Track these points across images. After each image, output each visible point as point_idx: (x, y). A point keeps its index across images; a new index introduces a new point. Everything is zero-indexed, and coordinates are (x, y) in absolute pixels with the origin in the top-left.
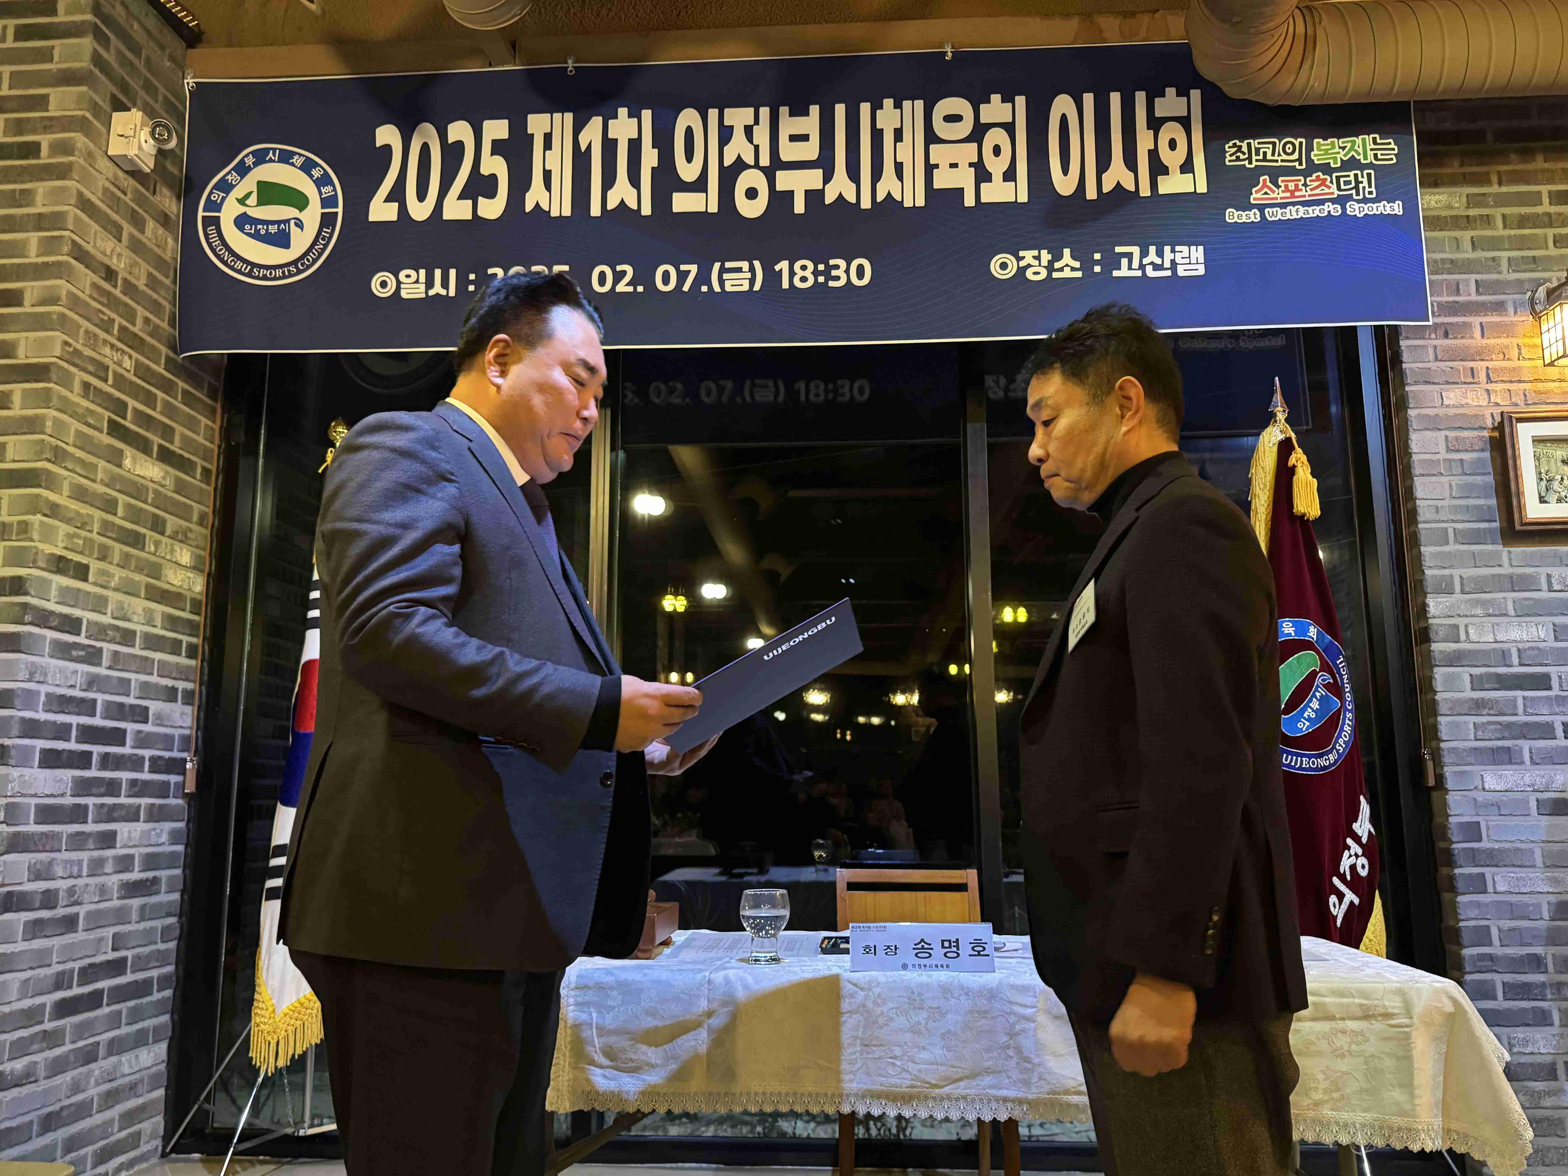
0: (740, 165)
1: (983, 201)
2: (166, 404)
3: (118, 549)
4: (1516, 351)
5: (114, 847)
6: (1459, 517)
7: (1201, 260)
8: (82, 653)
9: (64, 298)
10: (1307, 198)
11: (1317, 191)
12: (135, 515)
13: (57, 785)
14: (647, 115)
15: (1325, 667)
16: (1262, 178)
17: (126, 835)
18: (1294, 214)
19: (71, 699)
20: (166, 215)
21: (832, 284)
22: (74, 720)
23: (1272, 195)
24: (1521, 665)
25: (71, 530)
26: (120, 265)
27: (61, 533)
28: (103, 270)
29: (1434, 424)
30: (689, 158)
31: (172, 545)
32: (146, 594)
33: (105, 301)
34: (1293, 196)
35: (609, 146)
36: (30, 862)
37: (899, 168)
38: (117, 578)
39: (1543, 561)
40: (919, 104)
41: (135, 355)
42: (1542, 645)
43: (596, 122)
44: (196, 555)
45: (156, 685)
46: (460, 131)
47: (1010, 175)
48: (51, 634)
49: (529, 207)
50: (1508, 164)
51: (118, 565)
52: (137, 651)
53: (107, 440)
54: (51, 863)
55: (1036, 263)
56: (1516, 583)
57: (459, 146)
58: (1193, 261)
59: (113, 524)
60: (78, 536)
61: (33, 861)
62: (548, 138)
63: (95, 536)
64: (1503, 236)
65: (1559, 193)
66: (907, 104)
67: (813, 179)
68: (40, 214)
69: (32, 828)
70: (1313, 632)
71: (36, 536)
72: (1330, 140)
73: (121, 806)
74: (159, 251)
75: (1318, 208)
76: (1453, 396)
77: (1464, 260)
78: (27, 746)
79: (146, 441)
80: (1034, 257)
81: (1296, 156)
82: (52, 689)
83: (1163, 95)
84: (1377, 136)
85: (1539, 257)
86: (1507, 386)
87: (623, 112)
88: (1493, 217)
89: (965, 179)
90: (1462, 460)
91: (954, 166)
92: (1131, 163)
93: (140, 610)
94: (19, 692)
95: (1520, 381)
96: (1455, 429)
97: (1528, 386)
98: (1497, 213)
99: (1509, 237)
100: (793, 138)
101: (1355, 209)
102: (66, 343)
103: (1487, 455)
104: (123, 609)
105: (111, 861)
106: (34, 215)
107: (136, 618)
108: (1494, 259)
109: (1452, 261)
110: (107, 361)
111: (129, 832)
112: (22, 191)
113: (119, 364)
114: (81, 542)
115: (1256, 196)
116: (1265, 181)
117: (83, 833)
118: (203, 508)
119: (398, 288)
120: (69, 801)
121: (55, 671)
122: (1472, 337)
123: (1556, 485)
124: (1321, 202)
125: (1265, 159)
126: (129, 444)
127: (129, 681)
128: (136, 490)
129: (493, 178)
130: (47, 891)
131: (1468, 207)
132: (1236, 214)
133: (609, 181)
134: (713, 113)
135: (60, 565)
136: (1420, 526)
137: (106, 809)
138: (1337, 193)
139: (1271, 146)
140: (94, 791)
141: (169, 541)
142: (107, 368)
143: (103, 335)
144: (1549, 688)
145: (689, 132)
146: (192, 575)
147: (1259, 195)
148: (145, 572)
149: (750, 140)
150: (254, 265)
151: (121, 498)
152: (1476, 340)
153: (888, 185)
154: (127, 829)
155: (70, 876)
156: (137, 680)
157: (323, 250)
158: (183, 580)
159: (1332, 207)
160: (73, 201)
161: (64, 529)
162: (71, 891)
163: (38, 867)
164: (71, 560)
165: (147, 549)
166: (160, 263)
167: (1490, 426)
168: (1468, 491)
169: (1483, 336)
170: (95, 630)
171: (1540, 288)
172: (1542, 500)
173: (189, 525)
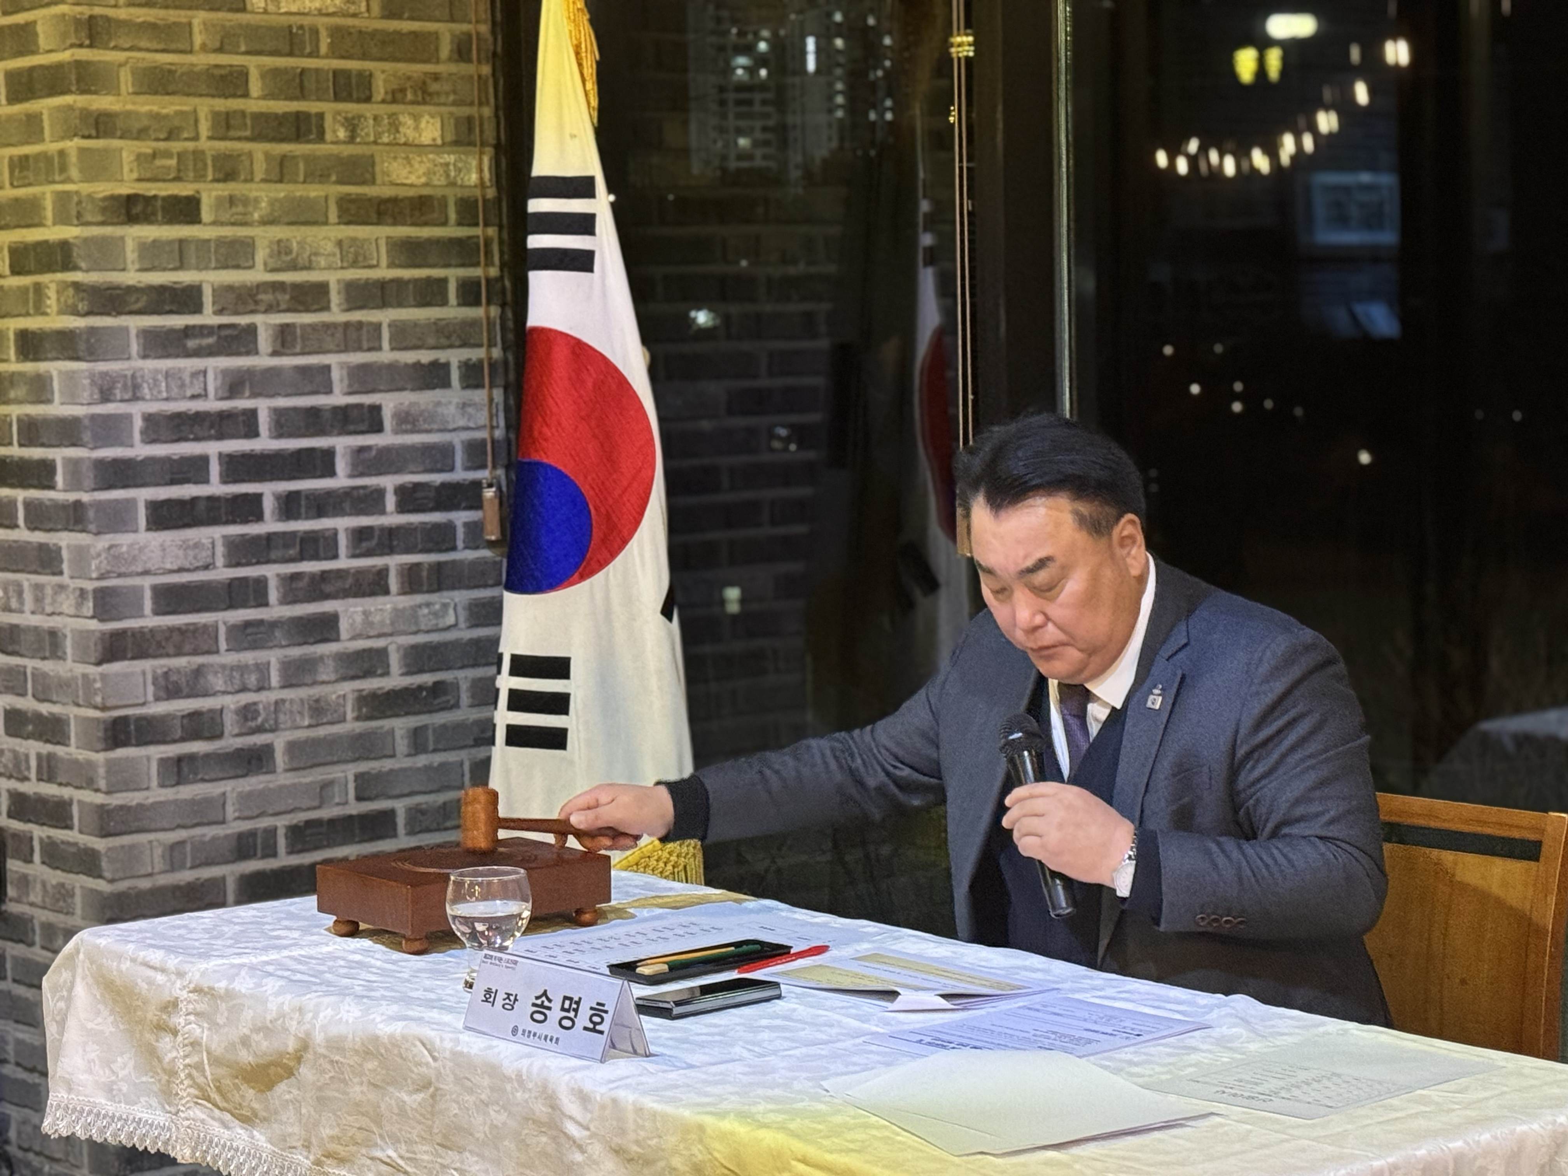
5: (337, 639)
8: (211, 340)
12: (291, 84)
13: (191, 553)
17: (359, 619)
19: (199, 418)
22: (213, 449)
25: (146, 147)
27: (127, 157)
31: (390, 116)
32: (339, 217)
36: (154, 672)
38: (263, 205)
44: (458, 121)
45: (392, 367)
48: (135, 323)
51: (264, 181)
52: (334, 316)
54: (199, 672)
60: (167, 154)
61: (159, 671)
63: (204, 144)
69: (150, 621)
71: (75, 174)
73: (340, 574)
78: (117, 501)
82: (153, 407)
93: (330, 247)
94: (86, 422)
104: (289, 252)
105: (331, 663)
107: (323, 262)
111: (366, 614)
114: (173, 162)
117: (260, 622)
118: (465, 27)
120: (222, 573)
121: (155, 380)
127: (327, 368)
128: (289, 40)
130: (195, 715)
137: (306, 580)
140: (273, 555)
141: (383, 110)
146: (452, 158)
148: (334, 178)
151: (255, 65)
154: (360, 609)
155: (244, 689)
156: (342, 365)
158: (428, 173)
161: (131, 149)
162: (247, 712)
163: (174, 678)
164: (155, 197)
165: (329, 136)
170: (233, 297)
173: (430, 68)
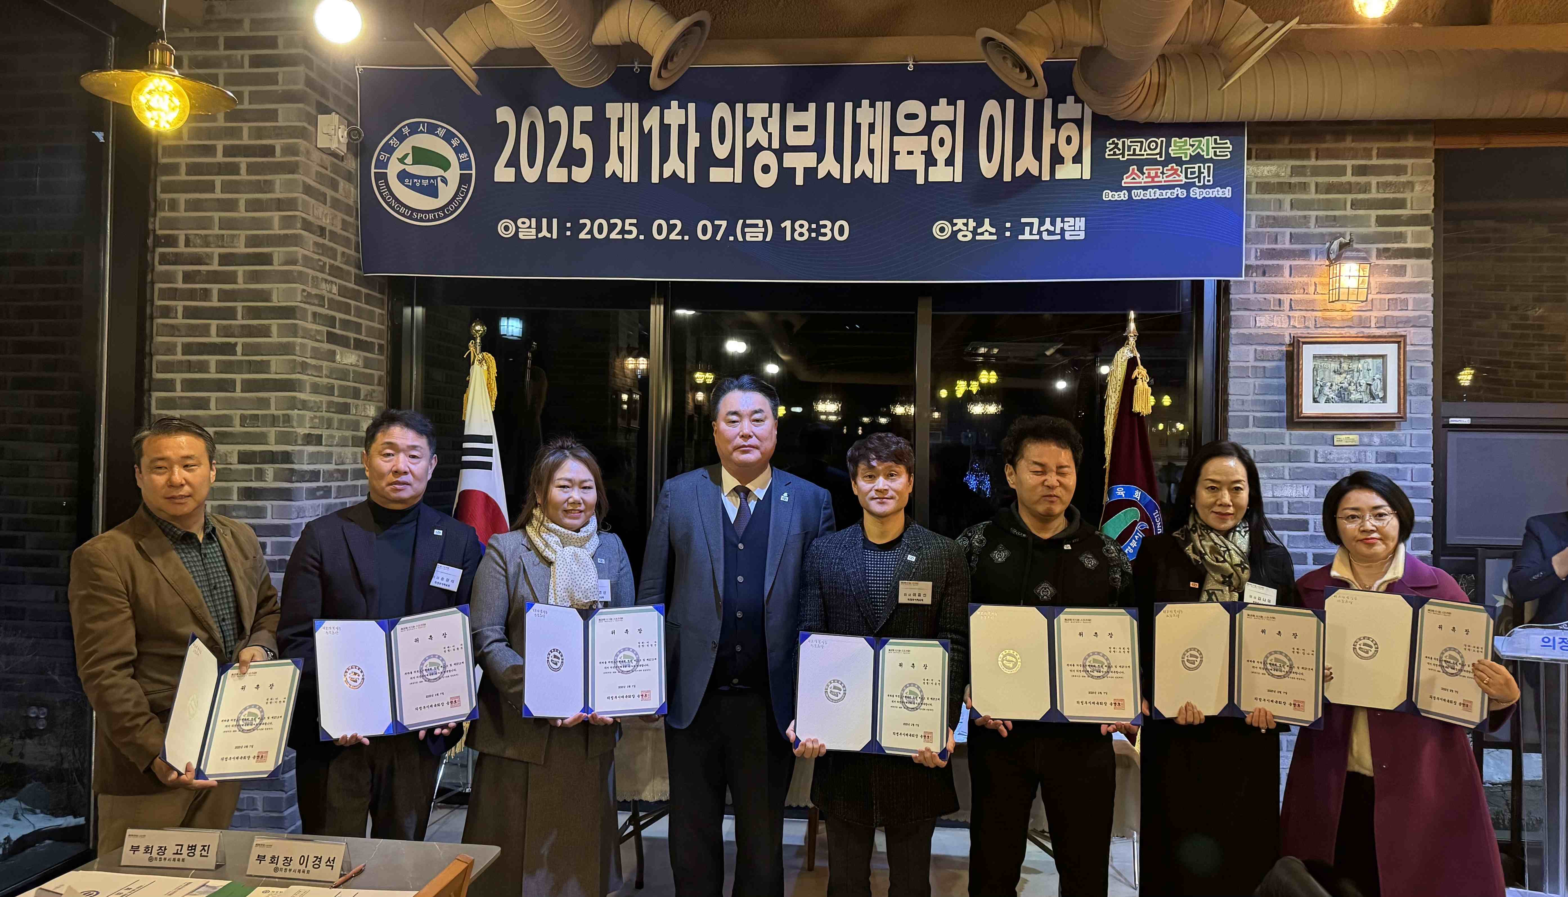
0: (758, 148)
1: (930, 180)
2: (357, 308)
3: (336, 417)
4: (1313, 287)
6: (1259, 409)
7: (1083, 228)
8: (321, 492)
9: (300, 261)
10: (1163, 183)
11: (1170, 178)
12: (344, 391)
14: (692, 107)
15: (1145, 518)
16: (1131, 168)
18: (1152, 194)
20: (350, 172)
21: (821, 238)
23: (1138, 180)
24: (1289, 513)
25: (312, 414)
26: (326, 222)
27: (308, 418)
28: (319, 231)
29: (1248, 340)
30: (722, 140)
31: (364, 406)
32: (352, 444)
33: (320, 252)
34: (1153, 181)
35: (665, 129)
37: (871, 153)
38: (336, 438)
39: (1314, 441)
40: (888, 104)
41: (338, 281)
42: (1304, 500)
43: (655, 110)
46: (557, 113)
47: (950, 162)
48: (305, 485)
49: (608, 174)
50: (1325, 142)
51: (337, 429)
52: (349, 483)
53: (327, 346)
55: (965, 228)
56: (1292, 456)
57: (557, 124)
58: (1077, 228)
59: (332, 402)
60: (317, 418)
62: (621, 121)
63: (324, 414)
64: (1314, 200)
65: (1360, 166)
66: (879, 104)
67: (810, 159)
68: (279, 199)
70: (1137, 495)
71: (295, 424)
72: (1184, 139)
74: (346, 200)
75: (1170, 191)
76: (1263, 320)
77: (1283, 218)
79: (347, 338)
80: (964, 224)
81: (1158, 151)
83: (1065, 102)
84: (1218, 138)
85: (1340, 217)
86: (1303, 313)
87: (674, 104)
88: (1309, 184)
89: (917, 163)
90: (1264, 367)
91: (910, 153)
92: (1037, 154)
93: (350, 456)
94: (293, 526)
95: (1313, 310)
96: (1262, 344)
97: (1319, 314)
98: (1312, 181)
99: (1319, 200)
100: (797, 128)
101: (1196, 193)
102: (304, 290)
103: (1283, 364)
104: (341, 457)
106: (275, 199)
107: (348, 461)
108: (1305, 217)
109: (1274, 218)
110: (324, 293)
112: (265, 181)
113: (330, 292)
114: (317, 421)
115: (1126, 181)
116: (1133, 169)
118: (379, 372)
119: (517, 232)
122: (1282, 276)
123: (1326, 390)
124: (1172, 187)
125: (1134, 154)
126: (338, 345)
128: (343, 374)
129: (582, 151)
131: (1291, 176)
132: (1111, 194)
133: (664, 157)
134: (739, 107)
135: (309, 439)
136: (1230, 414)
138: (1184, 180)
139: (1139, 144)
141: (363, 402)
142: (323, 298)
143: (320, 275)
144: (1307, 530)
145: (722, 121)
147: (1129, 180)
148: (351, 429)
149: (766, 130)
150: (413, 210)
151: (337, 383)
152: (1285, 278)
153: (863, 166)
157: (463, 201)
159: (1180, 191)
160: (301, 191)
161: (308, 414)
164: (313, 434)
165: (351, 412)
166: (348, 210)
167: (1288, 342)
168: (1266, 389)
169: (1290, 276)
170: (327, 475)
171: (1336, 242)
172: (1315, 401)
173: (373, 387)
